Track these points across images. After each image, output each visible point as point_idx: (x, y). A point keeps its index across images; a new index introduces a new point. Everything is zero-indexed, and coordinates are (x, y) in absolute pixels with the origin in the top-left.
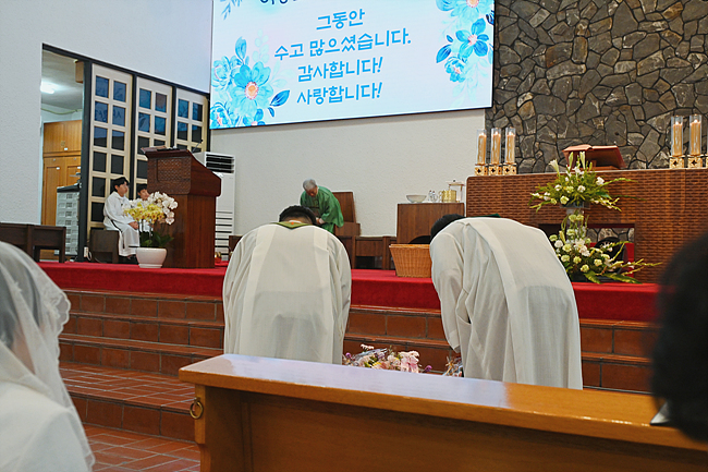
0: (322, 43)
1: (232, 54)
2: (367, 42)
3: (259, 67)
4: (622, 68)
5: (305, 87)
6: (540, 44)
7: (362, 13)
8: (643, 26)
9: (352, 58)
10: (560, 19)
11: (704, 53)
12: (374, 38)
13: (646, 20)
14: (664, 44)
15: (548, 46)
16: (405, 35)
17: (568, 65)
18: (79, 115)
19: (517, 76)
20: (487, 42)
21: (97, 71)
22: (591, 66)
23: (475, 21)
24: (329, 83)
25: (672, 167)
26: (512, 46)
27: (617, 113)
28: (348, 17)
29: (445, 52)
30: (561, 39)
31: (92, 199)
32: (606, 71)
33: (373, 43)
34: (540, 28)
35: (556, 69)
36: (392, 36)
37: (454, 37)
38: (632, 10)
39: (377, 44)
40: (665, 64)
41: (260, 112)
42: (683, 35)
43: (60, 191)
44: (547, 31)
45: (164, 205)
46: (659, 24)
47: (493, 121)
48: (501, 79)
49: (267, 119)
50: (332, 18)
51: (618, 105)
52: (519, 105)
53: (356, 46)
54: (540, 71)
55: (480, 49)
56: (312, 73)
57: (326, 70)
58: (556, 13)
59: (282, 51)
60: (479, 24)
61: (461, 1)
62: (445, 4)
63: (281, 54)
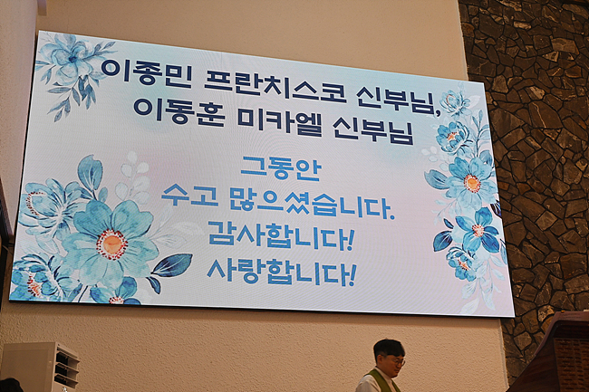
0: (252, 194)
1: (69, 177)
2: (326, 207)
3: (130, 208)
5: (222, 254)
6: (552, 250)
7: (316, 167)
9: (307, 223)
10: (569, 226)
12: (338, 202)
15: (562, 254)
16: (385, 208)
17: (586, 279)
19: (531, 284)
20: (497, 237)
23: (478, 209)
24: (267, 254)
26: (521, 247)
28: (294, 165)
29: (444, 240)
30: (574, 249)
33: (338, 209)
34: (548, 233)
35: (575, 282)
36: (365, 206)
39: (343, 211)
41: (129, 283)
44: (557, 237)
47: (513, 336)
48: (514, 284)
49: (145, 296)
50: (268, 163)
52: (542, 319)
53: (310, 207)
54: (557, 282)
55: (490, 244)
56: (235, 234)
57: (260, 234)
58: (563, 219)
59: (176, 193)
60: (483, 212)
61: (458, 182)
62: (436, 180)
63: (174, 195)
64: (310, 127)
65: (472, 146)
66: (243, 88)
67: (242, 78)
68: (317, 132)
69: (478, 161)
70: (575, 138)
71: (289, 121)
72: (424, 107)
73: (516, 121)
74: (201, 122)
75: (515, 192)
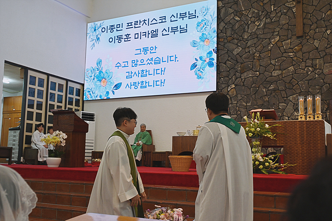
0: (137, 61)
1: (95, 66)
2: (158, 61)
3: (108, 72)
4: (275, 73)
5: (129, 81)
6: (238, 62)
7: (156, 48)
8: (284, 55)
9: (151, 68)
10: (247, 51)
11: (312, 67)
12: (161, 59)
13: (285, 52)
14: (294, 63)
15: (242, 63)
16: (176, 58)
17: (251, 72)
18: (21, 94)
19: (228, 77)
20: (214, 61)
21: (30, 73)
22: (261, 72)
23: (208, 52)
24: (140, 79)
25: (300, 119)
26: (225, 63)
27: (274, 94)
28: (149, 49)
29: (194, 66)
30: (247, 60)
31: (26, 133)
32: (268, 75)
33: (161, 61)
34: (238, 55)
35: (245, 74)
36: (170, 58)
37: (198, 59)
38: (279, 48)
39: (163, 62)
40: (295, 72)
41: (108, 93)
42: (302, 59)
43: (10, 130)
44: (241, 57)
45: (61, 137)
46: (292, 54)
48: (220, 78)
49: (111, 96)
50: (142, 50)
51: (274, 90)
52: (229, 90)
53: (153, 62)
54: (238, 74)
55: (211, 65)
56: (133, 74)
57: (139, 73)
58: (245, 49)
59: (118, 65)
60: (210, 53)
61: (202, 43)
62: (194, 44)
63: (118, 66)
64: (154, 34)
65: (209, 27)
66: (136, 26)
67: (136, 23)
68: (156, 35)
69: (210, 33)
70: (256, 11)
71: (149, 34)
72: (192, 16)
73: (231, 10)
74: (125, 41)
75: (226, 41)
